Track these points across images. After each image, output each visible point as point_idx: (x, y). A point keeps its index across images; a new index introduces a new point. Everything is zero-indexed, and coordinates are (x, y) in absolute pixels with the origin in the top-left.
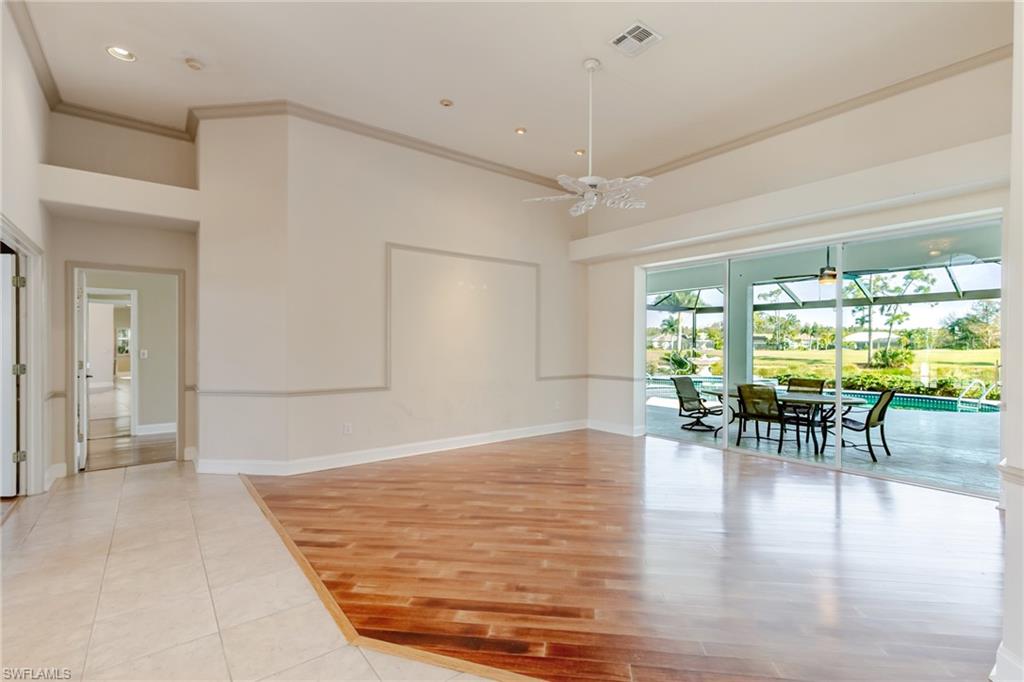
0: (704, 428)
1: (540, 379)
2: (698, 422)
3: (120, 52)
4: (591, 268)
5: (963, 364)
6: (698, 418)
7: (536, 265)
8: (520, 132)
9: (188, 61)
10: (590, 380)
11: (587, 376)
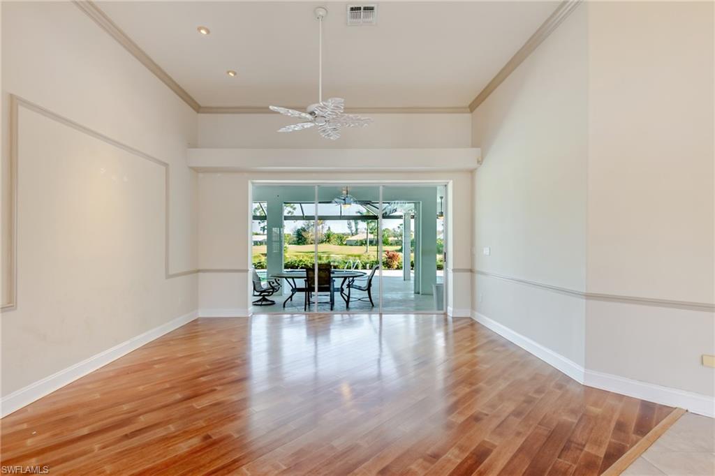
0: (270, 303)
1: (168, 276)
2: (264, 299)
4: (201, 175)
5: (307, 252)
6: (264, 296)
7: (166, 165)
8: (203, 32)
10: (200, 274)
11: (198, 271)
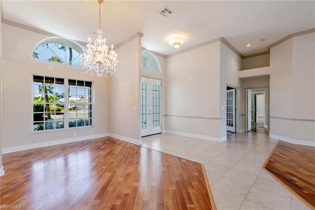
3: (249, 45)
9: (261, 40)
